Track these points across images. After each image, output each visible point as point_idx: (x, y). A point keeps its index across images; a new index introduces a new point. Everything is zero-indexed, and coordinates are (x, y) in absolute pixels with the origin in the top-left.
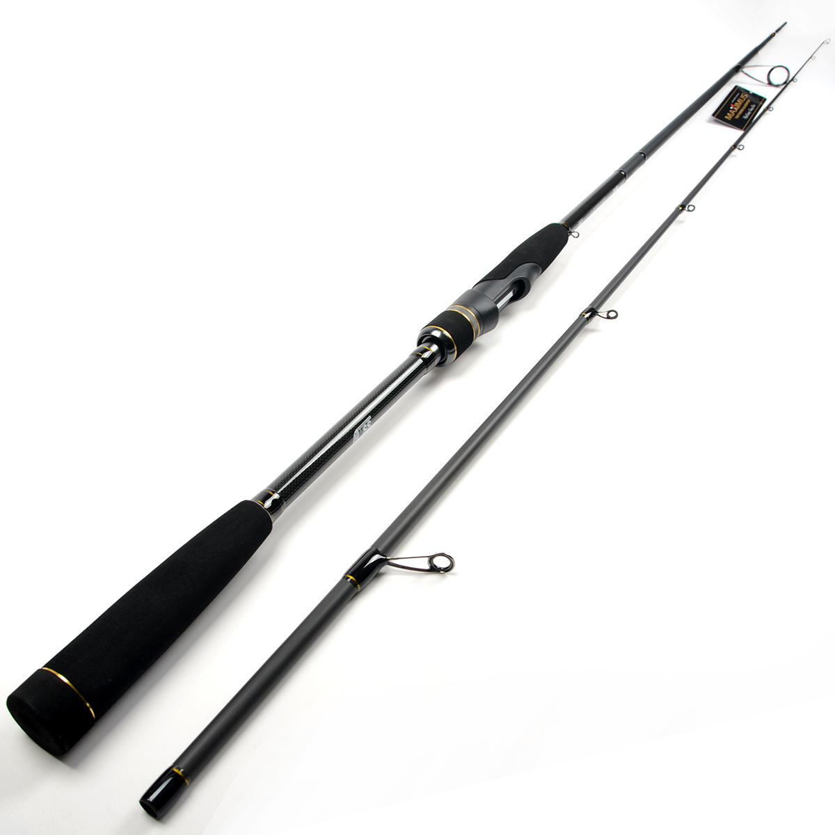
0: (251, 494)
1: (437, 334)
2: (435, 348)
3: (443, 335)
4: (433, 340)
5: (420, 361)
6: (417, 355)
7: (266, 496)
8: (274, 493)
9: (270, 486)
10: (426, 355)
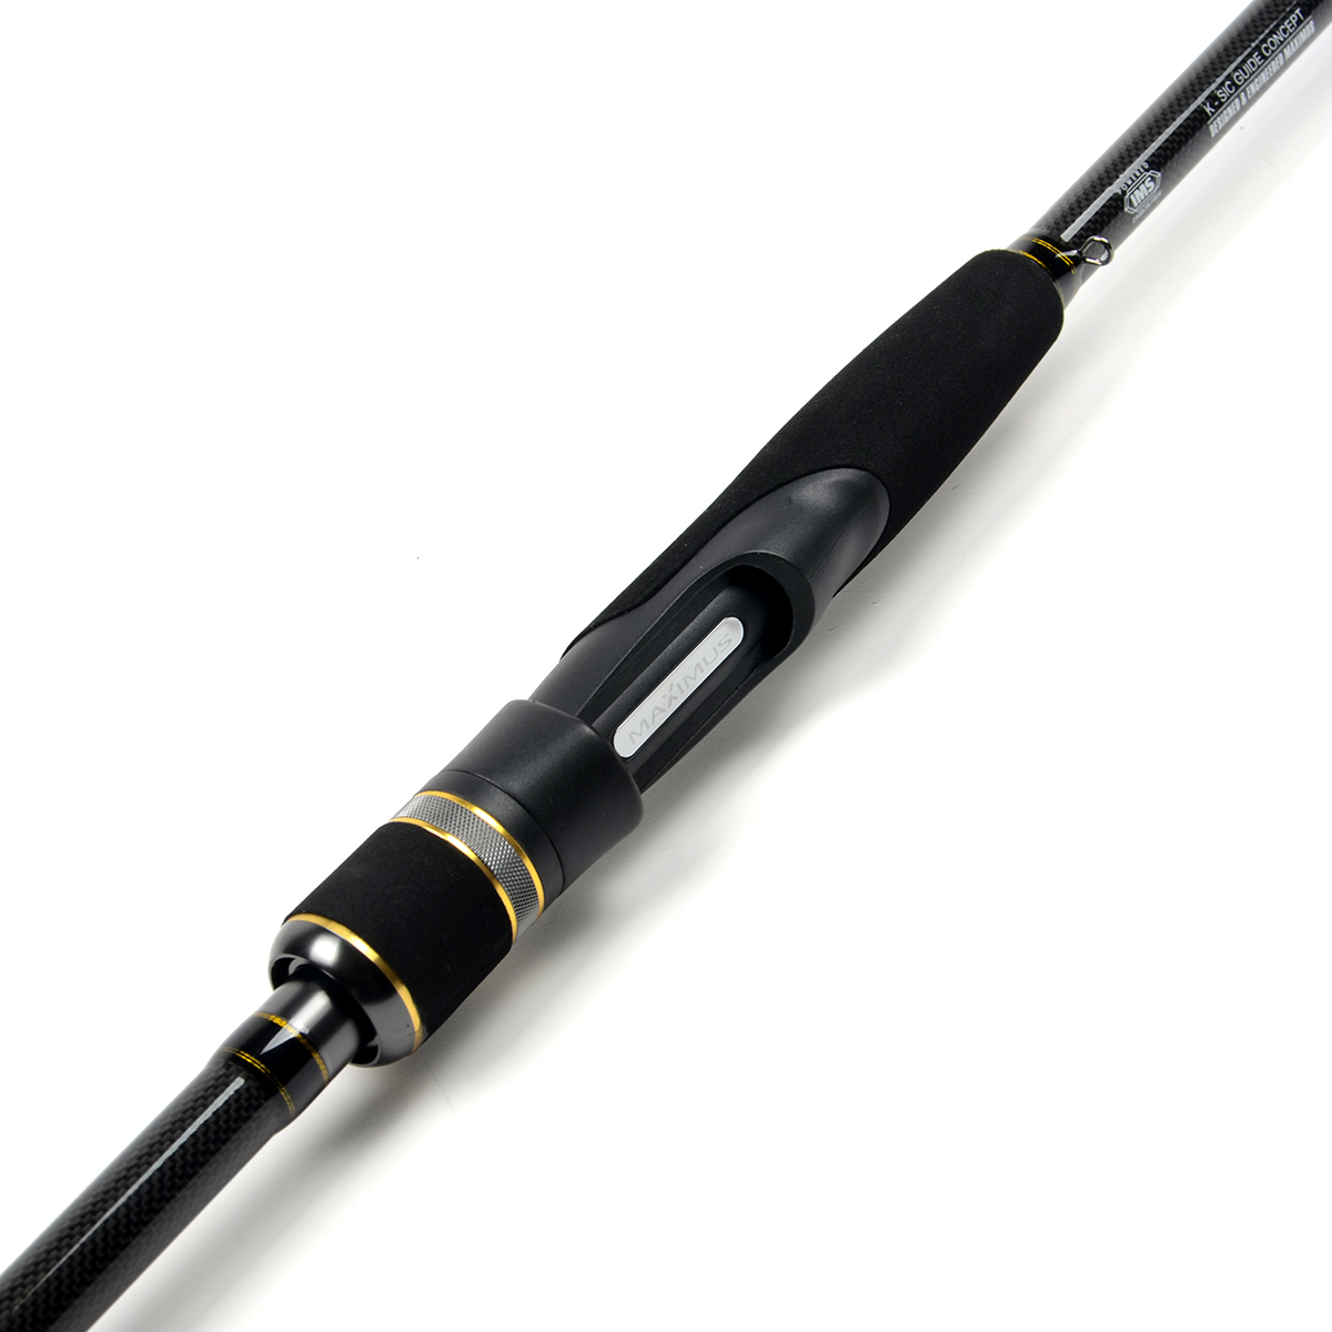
1: (325, 952)
2: (316, 1007)
4: (313, 975)
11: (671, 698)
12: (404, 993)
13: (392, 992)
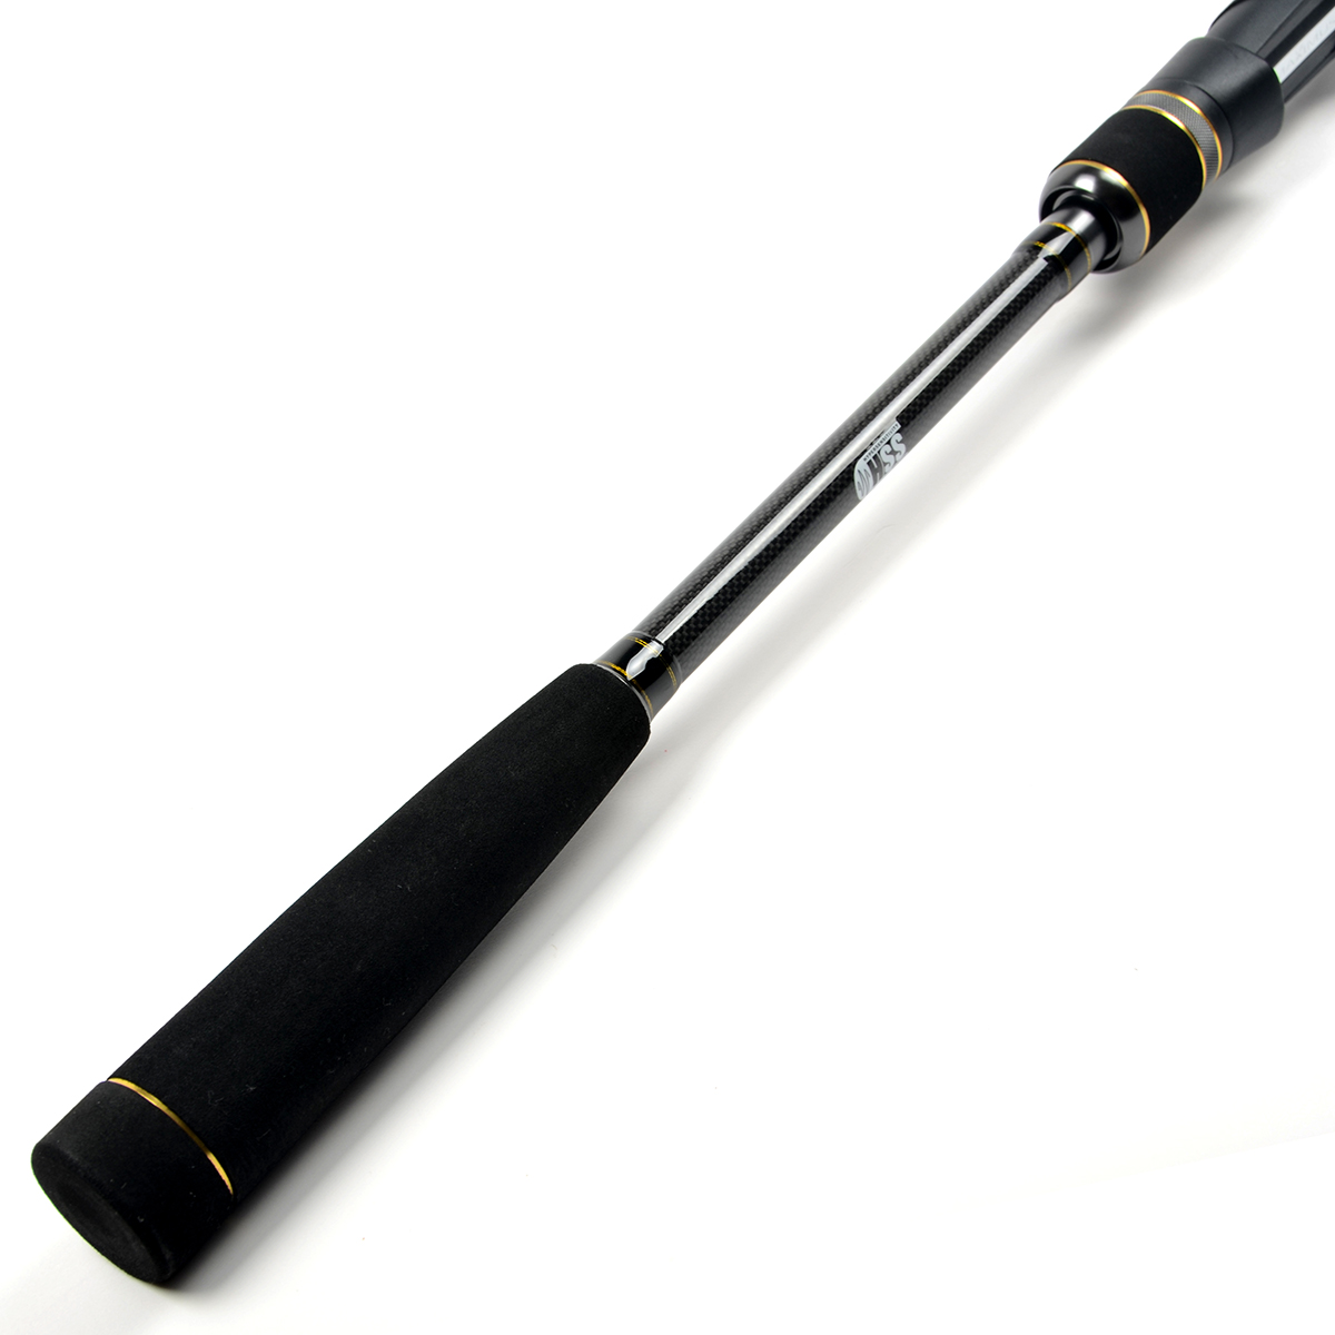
0: (593, 650)
1: (1086, 184)
2: (1082, 221)
3: (1104, 186)
4: (1077, 201)
5: (1039, 265)
6: (1032, 249)
7: (630, 650)
8: (648, 640)
9: (641, 627)
10: (1055, 247)
11: (1300, 55)
12: (1144, 212)
13: (1137, 211)
